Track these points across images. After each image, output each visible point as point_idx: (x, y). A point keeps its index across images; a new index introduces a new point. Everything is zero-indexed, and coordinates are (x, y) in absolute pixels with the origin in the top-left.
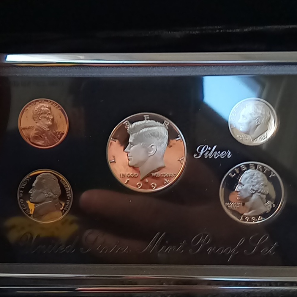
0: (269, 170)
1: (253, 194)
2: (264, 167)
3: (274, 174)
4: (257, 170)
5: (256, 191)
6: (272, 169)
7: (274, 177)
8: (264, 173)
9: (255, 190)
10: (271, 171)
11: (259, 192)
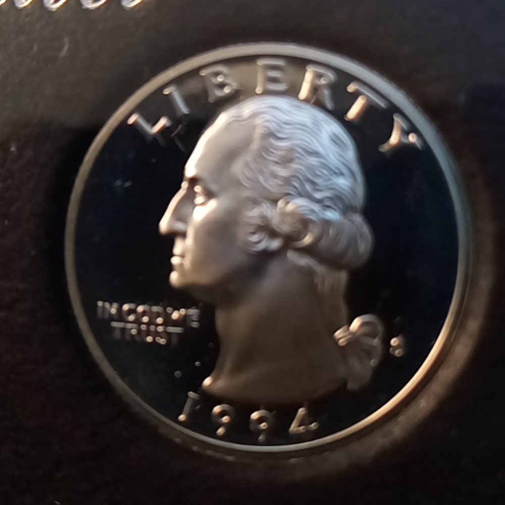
0: (382, 104)
1: (267, 255)
2: (352, 78)
3: (413, 129)
4: (306, 101)
5: (290, 240)
6: (399, 97)
7: (411, 147)
8: (348, 126)
9: (285, 228)
10: (394, 109)
11: (307, 251)
